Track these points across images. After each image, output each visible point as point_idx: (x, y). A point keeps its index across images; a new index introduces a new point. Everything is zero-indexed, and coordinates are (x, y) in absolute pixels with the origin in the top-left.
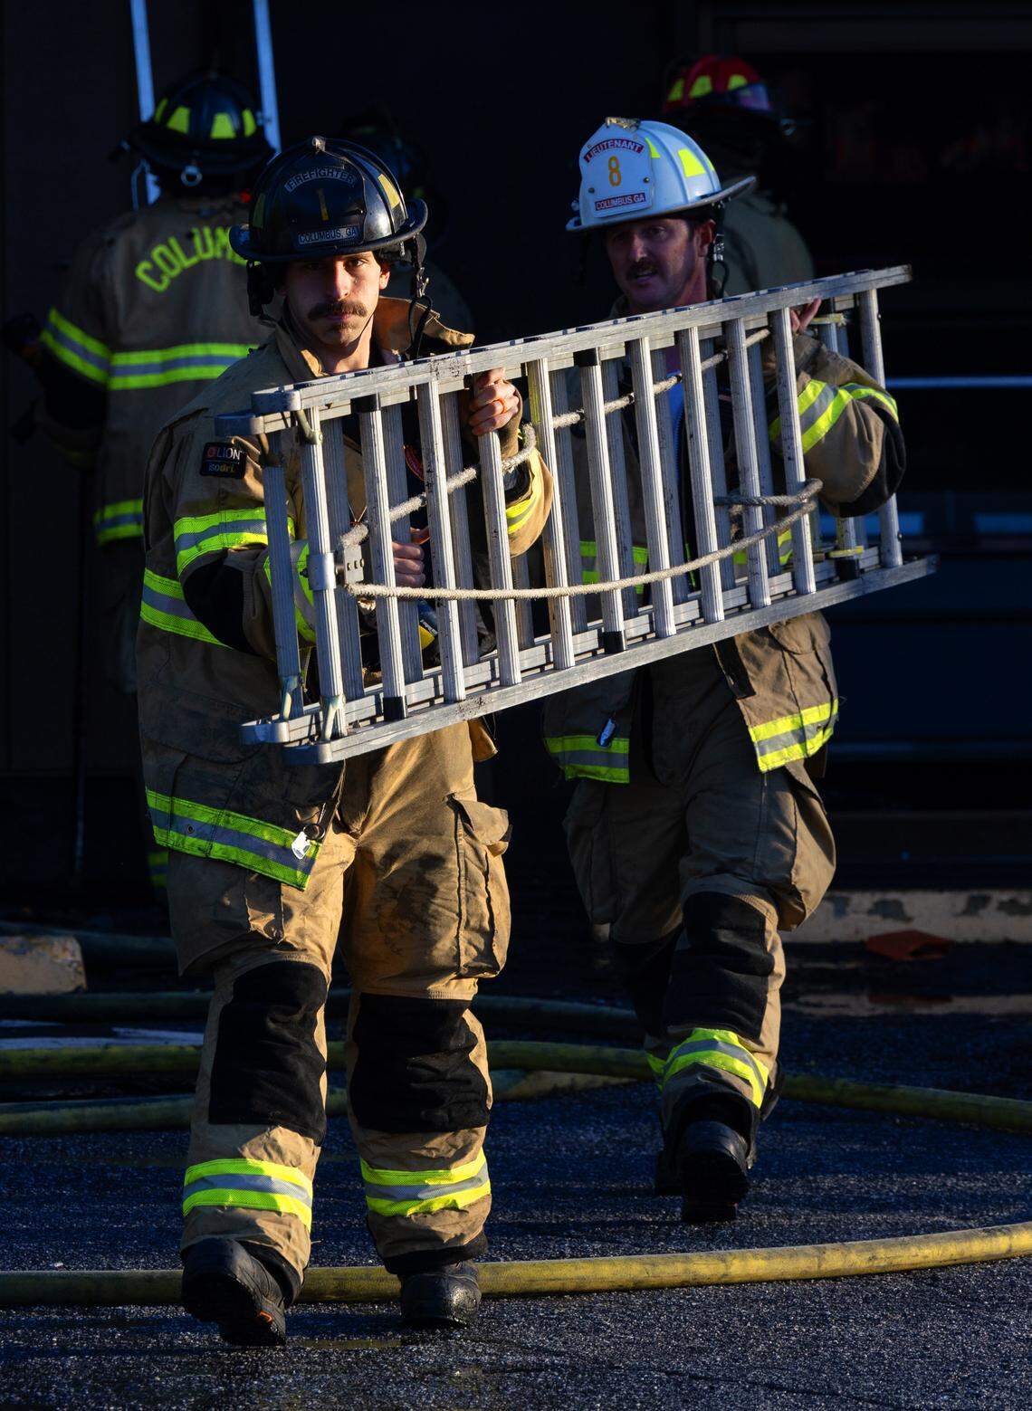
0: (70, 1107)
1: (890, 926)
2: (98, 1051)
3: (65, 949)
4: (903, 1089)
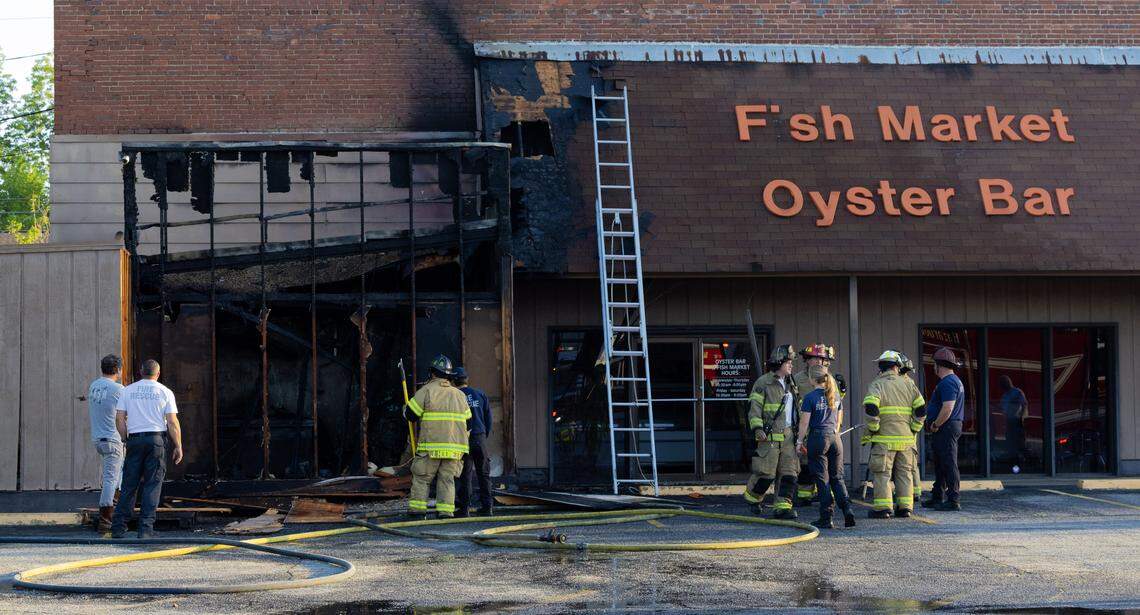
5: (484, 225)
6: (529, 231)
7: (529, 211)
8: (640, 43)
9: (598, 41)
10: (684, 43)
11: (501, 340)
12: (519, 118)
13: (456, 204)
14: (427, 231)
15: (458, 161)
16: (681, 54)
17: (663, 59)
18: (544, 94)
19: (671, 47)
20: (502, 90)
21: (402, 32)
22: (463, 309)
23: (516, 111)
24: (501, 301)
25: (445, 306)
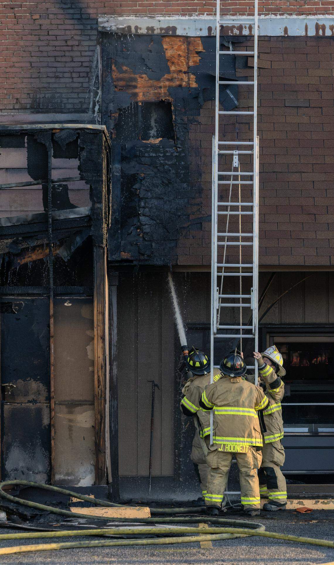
0: (145, 540)
1: (301, 506)
2: (151, 529)
3: (147, 510)
4: (301, 538)
5: (75, 213)
6: (139, 221)
7: (140, 199)
8: (278, 17)
9: (233, 15)
10: (327, 16)
11: (93, 339)
12: (141, 97)
13: (45, 191)
14: (14, 221)
15: (48, 144)
16: (324, 28)
17: (303, 34)
18: (169, 72)
19: (312, 20)
20: (125, 68)
21: (21, 6)
22: (52, 305)
23: (137, 90)
24: (93, 296)
25: (33, 301)
